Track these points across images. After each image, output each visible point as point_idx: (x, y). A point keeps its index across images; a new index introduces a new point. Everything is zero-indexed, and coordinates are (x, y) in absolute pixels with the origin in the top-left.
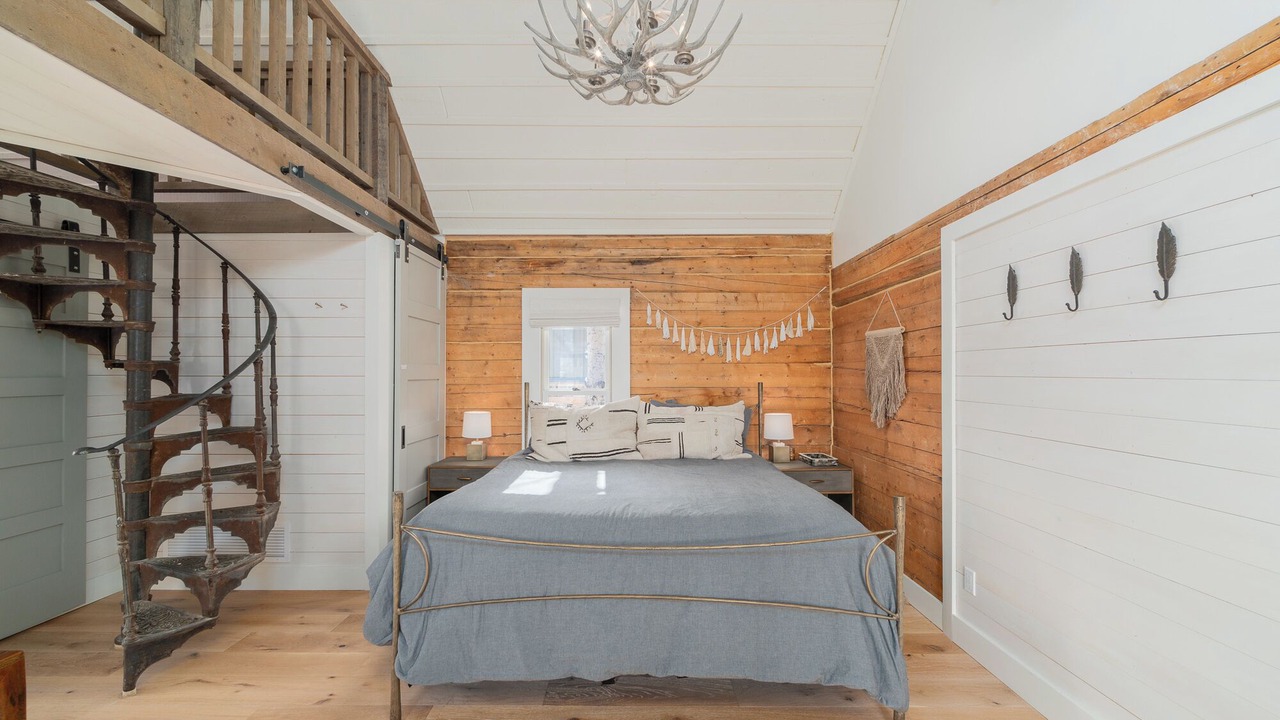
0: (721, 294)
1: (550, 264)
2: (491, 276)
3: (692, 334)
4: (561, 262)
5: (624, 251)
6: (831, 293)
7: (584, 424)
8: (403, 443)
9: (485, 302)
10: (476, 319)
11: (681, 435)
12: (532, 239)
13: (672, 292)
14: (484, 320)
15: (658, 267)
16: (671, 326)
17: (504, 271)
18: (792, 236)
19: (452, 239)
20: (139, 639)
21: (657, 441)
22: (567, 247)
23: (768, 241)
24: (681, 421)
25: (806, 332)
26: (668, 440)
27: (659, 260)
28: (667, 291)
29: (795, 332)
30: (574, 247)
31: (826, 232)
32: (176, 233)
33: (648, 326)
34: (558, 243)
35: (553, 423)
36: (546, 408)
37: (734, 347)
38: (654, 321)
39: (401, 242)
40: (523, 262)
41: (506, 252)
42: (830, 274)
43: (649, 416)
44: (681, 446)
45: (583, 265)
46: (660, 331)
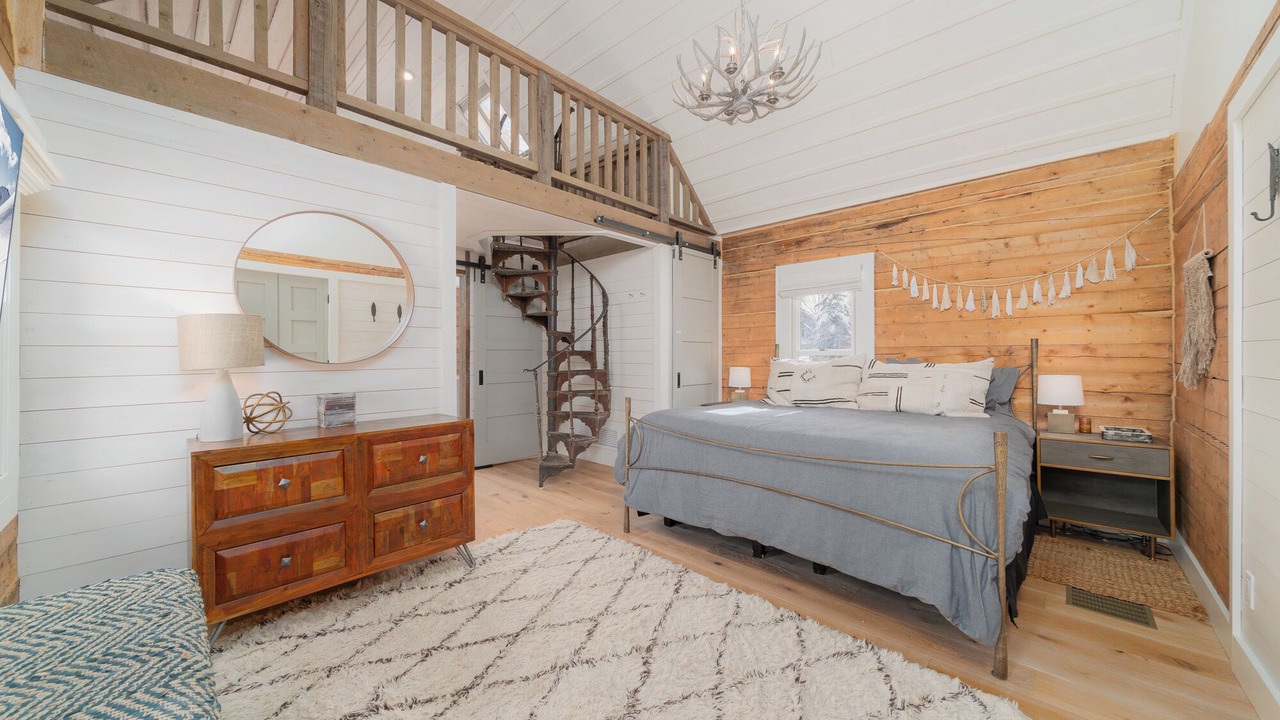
0: (985, 243)
1: (799, 243)
2: (753, 260)
3: (946, 290)
4: (806, 240)
5: (869, 218)
6: (1171, 216)
7: (807, 376)
8: (679, 384)
9: (749, 282)
10: (742, 296)
11: (900, 390)
12: (785, 224)
13: (921, 249)
14: (747, 296)
15: (904, 227)
16: (920, 284)
17: (763, 254)
18: (1099, 154)
19: (726, 237)
20: (545, 464)
21: (874, 394)
22: (814, 225)
23: (1054, 170)
24: (905, 376)
25: (1122, 273)
26: (886, 394)
27: (905, 220)
28: (916, 250)
29: (1101, 275)
30: (820, 224)
31: (1164, 135)
32: (573, 263)
33: (893, 286)
34: (805, 224)
35: (783, 375)
36: (781, 364)
37: (1002, 299)
38: (900, 279)
39: (677, 247)
40: (780, 244)
41: (764, 239)
42: (1169, 191)
43: (872, 371)
44: (899, 399)
45: (829, 238)
46: (907, 290)
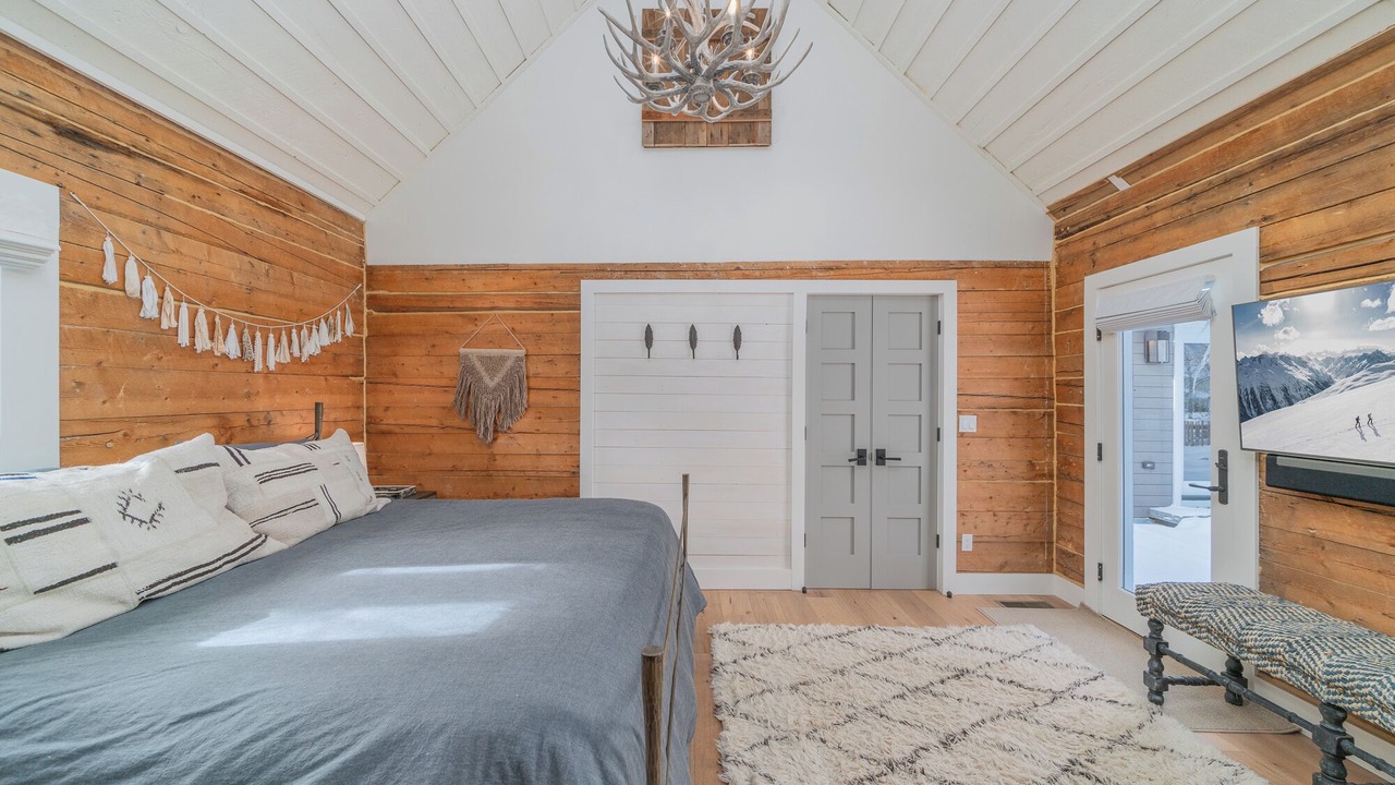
0: (247, 259)
3: (201, 316)
6: (366, 293)
11: (324, 489)
13: (159, 228)
16: (159, 295)
23: (305, 199)
24: (311, 468)
25: (344, 336)
26: (313, 502)
28: (151, 225)
31: (359, 215)
37: (265, 348)
38: (122, 278)
42: (364, 271)
44: (334, 507)
46: (134, 300)
